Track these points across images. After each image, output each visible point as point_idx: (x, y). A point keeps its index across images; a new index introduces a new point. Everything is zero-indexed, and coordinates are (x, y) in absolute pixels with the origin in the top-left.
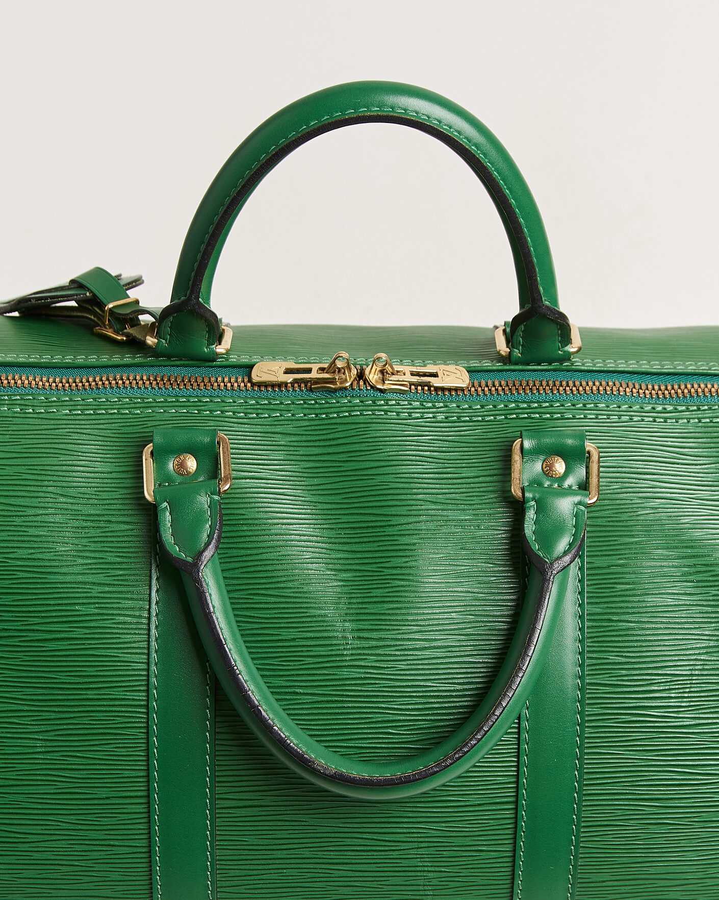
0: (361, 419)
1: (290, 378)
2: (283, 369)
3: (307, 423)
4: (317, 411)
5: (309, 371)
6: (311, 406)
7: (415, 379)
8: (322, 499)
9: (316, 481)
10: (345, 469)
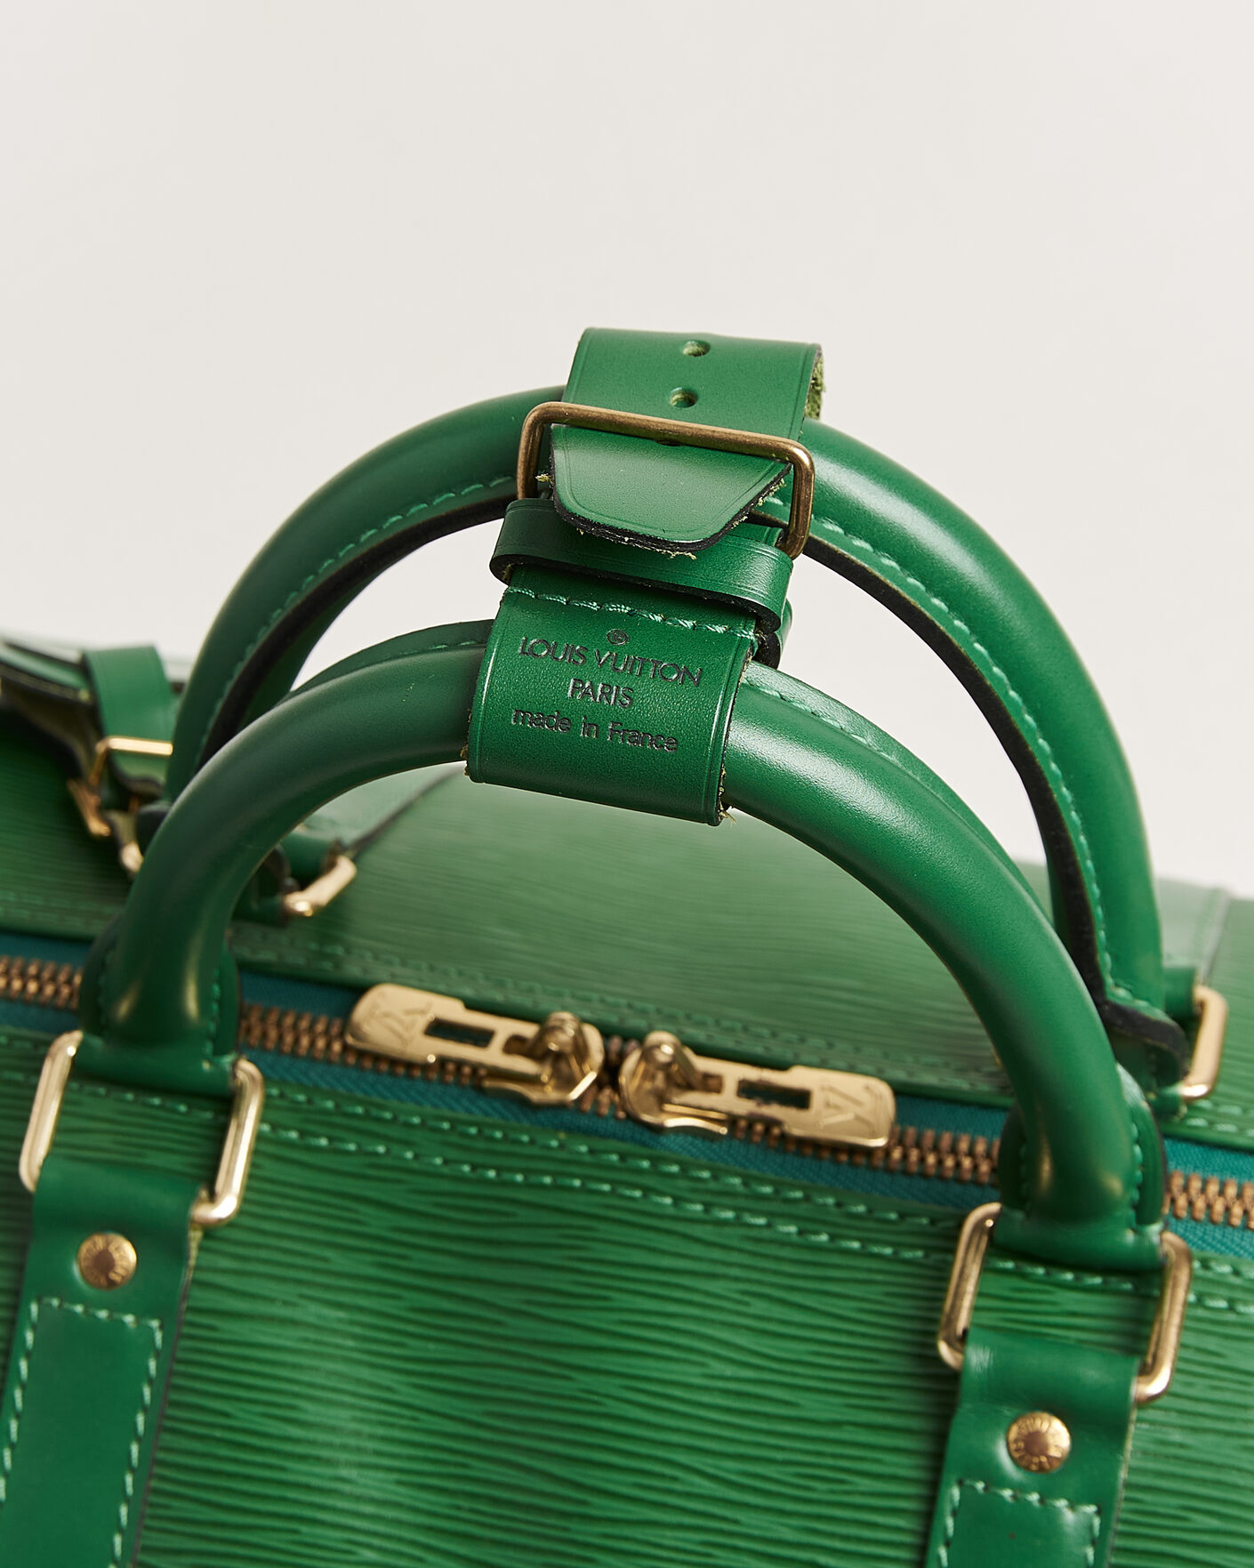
0: (580, 1203)
1: (431, 1050)
2: (422, 1022)
3: (446, 1186)
4: (479, 1159)
5: (481, 1038)
6: (466, 1142)
7: (745, 1107)
8: (436, 1402)
9: (433, 1350)
10: (510, 1333)
